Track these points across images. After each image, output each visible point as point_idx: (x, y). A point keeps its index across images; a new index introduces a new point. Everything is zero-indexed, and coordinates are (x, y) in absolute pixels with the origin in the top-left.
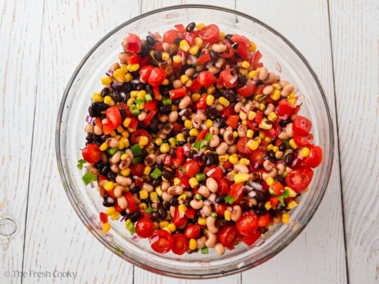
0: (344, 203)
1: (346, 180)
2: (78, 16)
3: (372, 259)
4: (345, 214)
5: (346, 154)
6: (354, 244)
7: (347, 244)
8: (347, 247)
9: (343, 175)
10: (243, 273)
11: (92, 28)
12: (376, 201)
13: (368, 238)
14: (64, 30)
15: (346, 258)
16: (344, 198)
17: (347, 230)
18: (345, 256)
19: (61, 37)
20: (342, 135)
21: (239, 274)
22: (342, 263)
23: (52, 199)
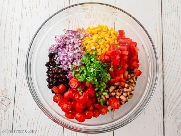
0: (164, 96)
1: (165, 85)
2: (39, 2)
3: (176, 122)
4: (164, 101)
5: (166, 72)
6: (168, 115)
7: (164, 115)
8: (164, 116)
9: (164, 82)
10: (114, 131)
11: (46, 8)
12: (179, 95)
13: (174, 113)
14: (33, 9)
15: (164, 121)
16: (164, 93)
17: (165, 109)
18: (163, 120)
19: (31, 13)
20: (165, 63)
21: (113, 131)
22: (162, 123)
23: (27, 89)
